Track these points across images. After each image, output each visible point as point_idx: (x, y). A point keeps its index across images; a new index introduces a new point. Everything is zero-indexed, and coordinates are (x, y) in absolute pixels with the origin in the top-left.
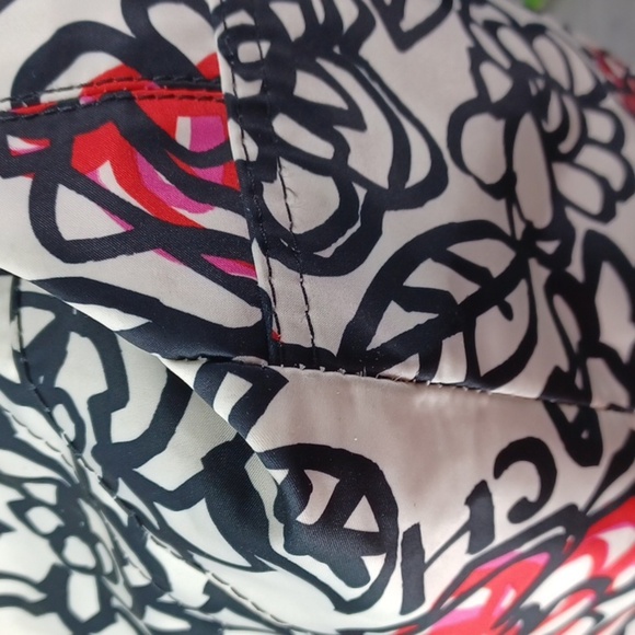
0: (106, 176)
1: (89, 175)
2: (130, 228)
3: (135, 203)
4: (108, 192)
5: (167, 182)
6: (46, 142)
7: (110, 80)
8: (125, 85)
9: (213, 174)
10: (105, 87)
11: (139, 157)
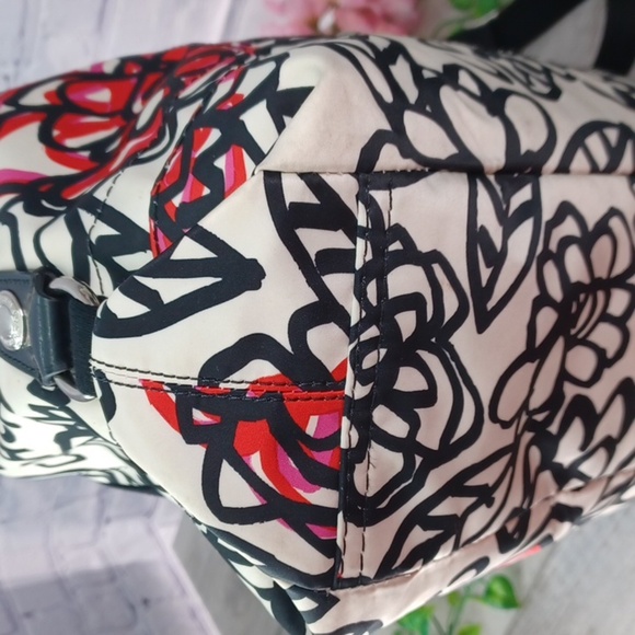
0: (255, 462)
1: (244, 458)
2: (265, 502)
3: (271, 485)
4: (255, 474)
5: (294, 465)
6: (219, 418)
7: (270, 384)
8: (279, 389)
9: (325, 458)
10: (266, 388)
11: (279, 447)
